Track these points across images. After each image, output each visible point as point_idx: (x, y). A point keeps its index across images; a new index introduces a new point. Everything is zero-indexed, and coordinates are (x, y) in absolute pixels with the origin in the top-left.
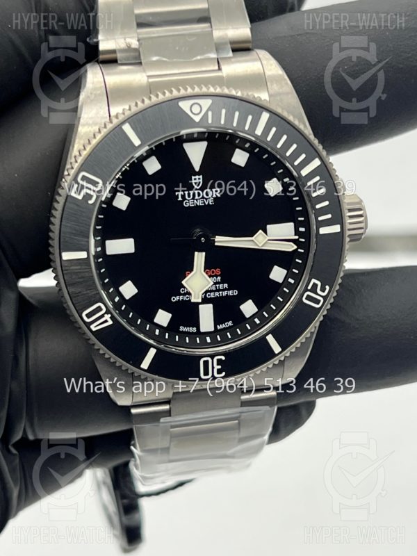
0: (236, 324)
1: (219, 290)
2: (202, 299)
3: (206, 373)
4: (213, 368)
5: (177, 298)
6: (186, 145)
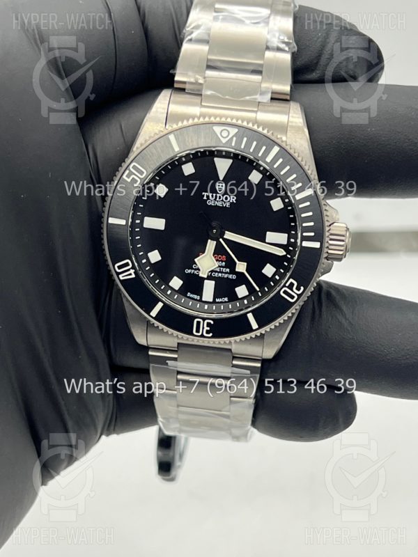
0: (230, 301)
1: (222, 272)
2: (208, 276)
3: (198, 331)
4: (203, 328)
5: (189, 271)
6: (216, 159)
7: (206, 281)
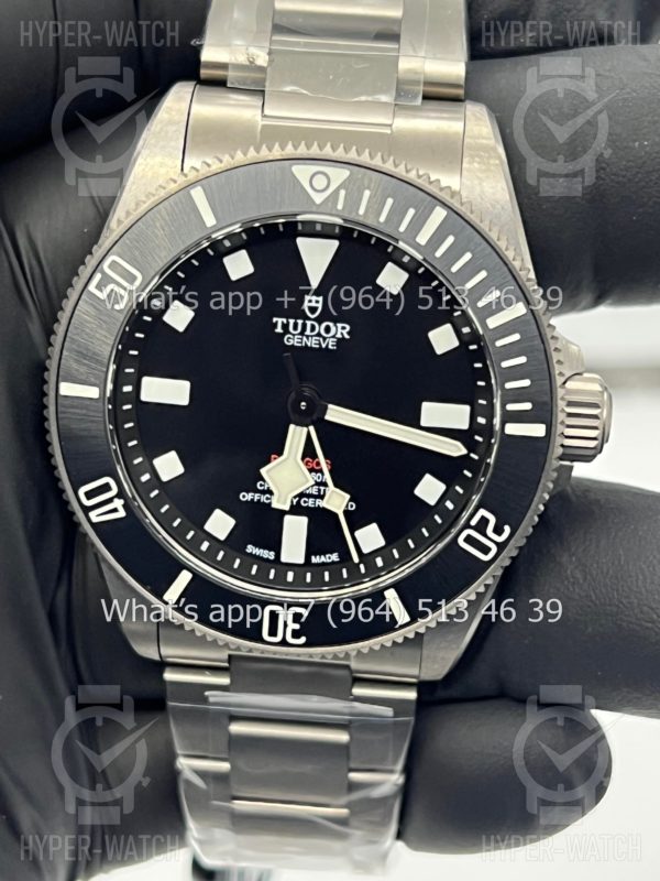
0: (343, 560)
2: (292, 506)
3: (273, 632)
4: (286, 625)
5: (249, 497)
6: (300, 241)
7: (287, 519)
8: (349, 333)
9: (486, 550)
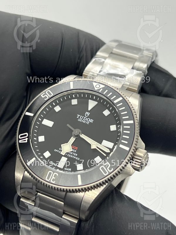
0: (72, 171)
4: (52, 177)
6: (90, 100)
7: (63, 157)
8: (93, 122)
9: (106, 173)
